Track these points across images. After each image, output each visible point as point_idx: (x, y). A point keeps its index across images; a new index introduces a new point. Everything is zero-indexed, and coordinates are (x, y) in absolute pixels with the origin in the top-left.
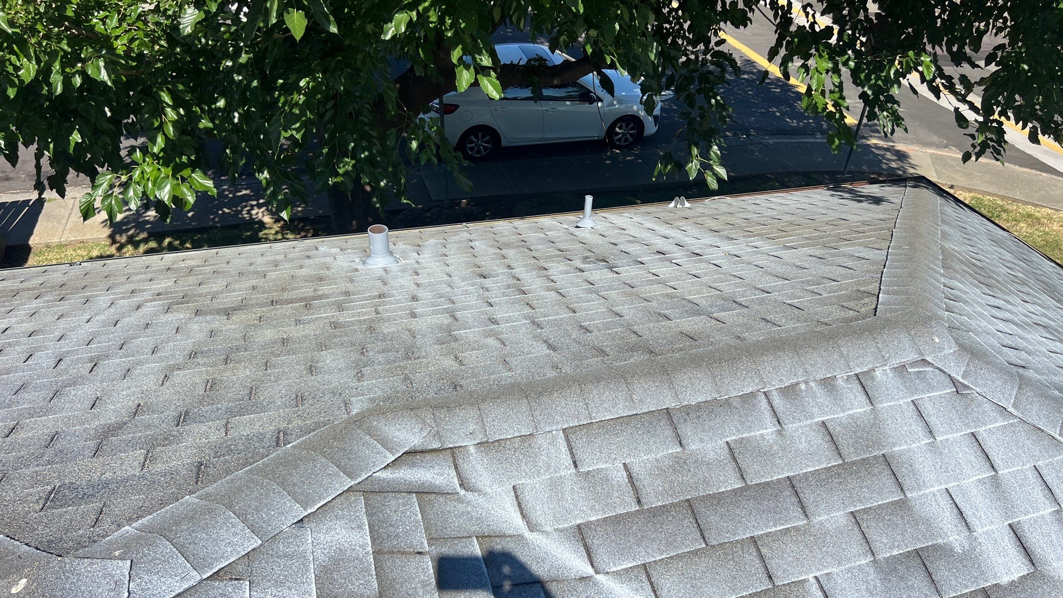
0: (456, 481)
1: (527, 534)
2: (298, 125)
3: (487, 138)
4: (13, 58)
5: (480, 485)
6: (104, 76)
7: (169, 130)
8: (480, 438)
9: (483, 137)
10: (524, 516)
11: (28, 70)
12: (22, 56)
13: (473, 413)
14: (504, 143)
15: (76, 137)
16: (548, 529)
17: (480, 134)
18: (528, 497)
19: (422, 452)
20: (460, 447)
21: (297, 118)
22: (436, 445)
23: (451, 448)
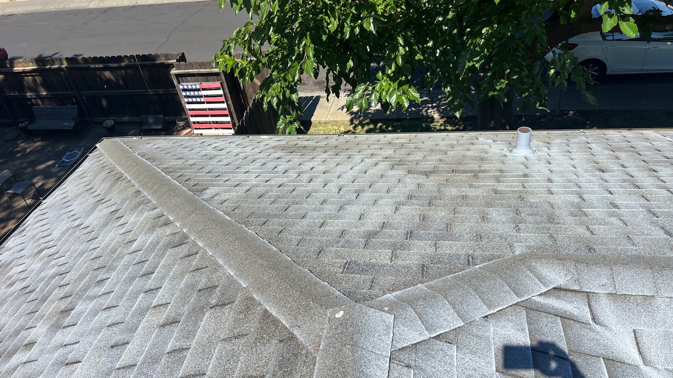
0: (589, 315)
1: (642, 366)
2: (478, 58)
3: (597, 68)
4: (327, 18)
5: (607, 323)
6: (372, 28)
7: (399, 60)
8: (611, 290)
9: (593, 67)
10: (640, 353)
11: (334, 25)
12: (331, 16)
13: (605, 271)
14: (609, 72)
15: (351, 63)
16: (660, 367)
17: (591, 65)
18: (645, 341)
19: (566, 290)
20: (594, 293)
21: (477, 54)
22: (576, 288)
23: (587, 292)
